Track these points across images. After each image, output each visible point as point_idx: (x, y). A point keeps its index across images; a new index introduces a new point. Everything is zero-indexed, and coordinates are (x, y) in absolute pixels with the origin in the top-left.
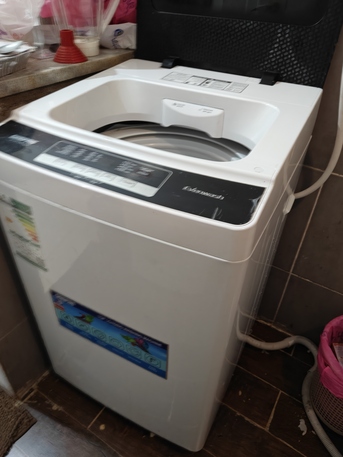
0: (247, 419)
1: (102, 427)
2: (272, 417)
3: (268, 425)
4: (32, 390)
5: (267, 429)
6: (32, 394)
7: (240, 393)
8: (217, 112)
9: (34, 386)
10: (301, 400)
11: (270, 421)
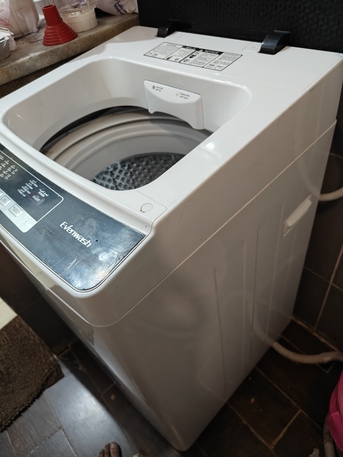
0: (252, 429)
1: (113, 397)
2: (281, 436)
3: (274, 443)
4: (67, 348)
5: (271, 447)
6: (66, 352)
7: (253, 400)
8: (194, 98)
9: (69, 345)
10: (322, 427)
11: (278, 439)
